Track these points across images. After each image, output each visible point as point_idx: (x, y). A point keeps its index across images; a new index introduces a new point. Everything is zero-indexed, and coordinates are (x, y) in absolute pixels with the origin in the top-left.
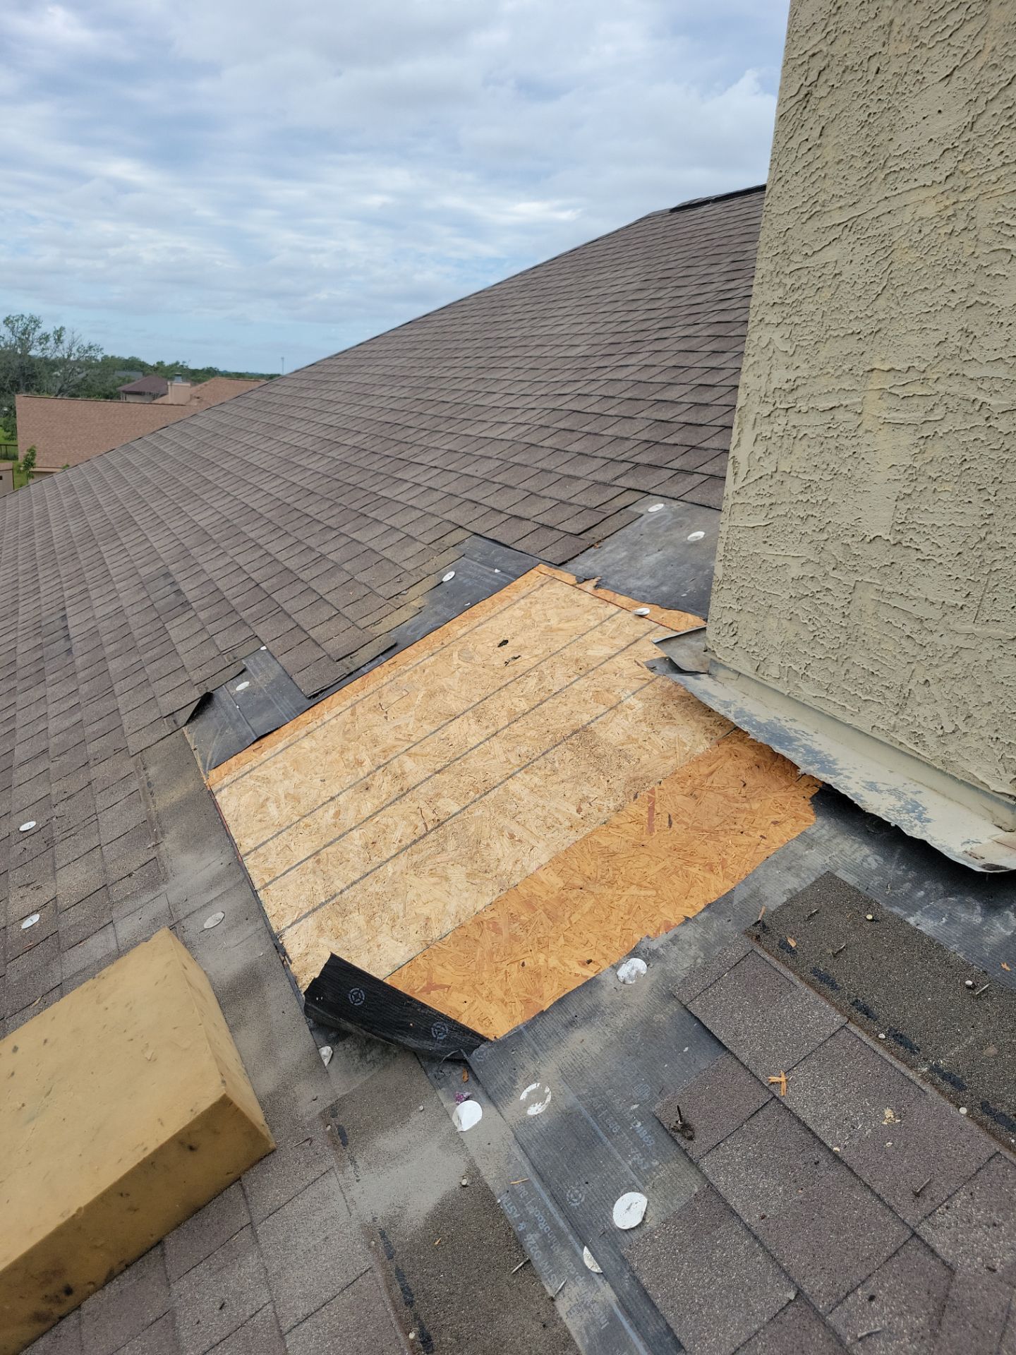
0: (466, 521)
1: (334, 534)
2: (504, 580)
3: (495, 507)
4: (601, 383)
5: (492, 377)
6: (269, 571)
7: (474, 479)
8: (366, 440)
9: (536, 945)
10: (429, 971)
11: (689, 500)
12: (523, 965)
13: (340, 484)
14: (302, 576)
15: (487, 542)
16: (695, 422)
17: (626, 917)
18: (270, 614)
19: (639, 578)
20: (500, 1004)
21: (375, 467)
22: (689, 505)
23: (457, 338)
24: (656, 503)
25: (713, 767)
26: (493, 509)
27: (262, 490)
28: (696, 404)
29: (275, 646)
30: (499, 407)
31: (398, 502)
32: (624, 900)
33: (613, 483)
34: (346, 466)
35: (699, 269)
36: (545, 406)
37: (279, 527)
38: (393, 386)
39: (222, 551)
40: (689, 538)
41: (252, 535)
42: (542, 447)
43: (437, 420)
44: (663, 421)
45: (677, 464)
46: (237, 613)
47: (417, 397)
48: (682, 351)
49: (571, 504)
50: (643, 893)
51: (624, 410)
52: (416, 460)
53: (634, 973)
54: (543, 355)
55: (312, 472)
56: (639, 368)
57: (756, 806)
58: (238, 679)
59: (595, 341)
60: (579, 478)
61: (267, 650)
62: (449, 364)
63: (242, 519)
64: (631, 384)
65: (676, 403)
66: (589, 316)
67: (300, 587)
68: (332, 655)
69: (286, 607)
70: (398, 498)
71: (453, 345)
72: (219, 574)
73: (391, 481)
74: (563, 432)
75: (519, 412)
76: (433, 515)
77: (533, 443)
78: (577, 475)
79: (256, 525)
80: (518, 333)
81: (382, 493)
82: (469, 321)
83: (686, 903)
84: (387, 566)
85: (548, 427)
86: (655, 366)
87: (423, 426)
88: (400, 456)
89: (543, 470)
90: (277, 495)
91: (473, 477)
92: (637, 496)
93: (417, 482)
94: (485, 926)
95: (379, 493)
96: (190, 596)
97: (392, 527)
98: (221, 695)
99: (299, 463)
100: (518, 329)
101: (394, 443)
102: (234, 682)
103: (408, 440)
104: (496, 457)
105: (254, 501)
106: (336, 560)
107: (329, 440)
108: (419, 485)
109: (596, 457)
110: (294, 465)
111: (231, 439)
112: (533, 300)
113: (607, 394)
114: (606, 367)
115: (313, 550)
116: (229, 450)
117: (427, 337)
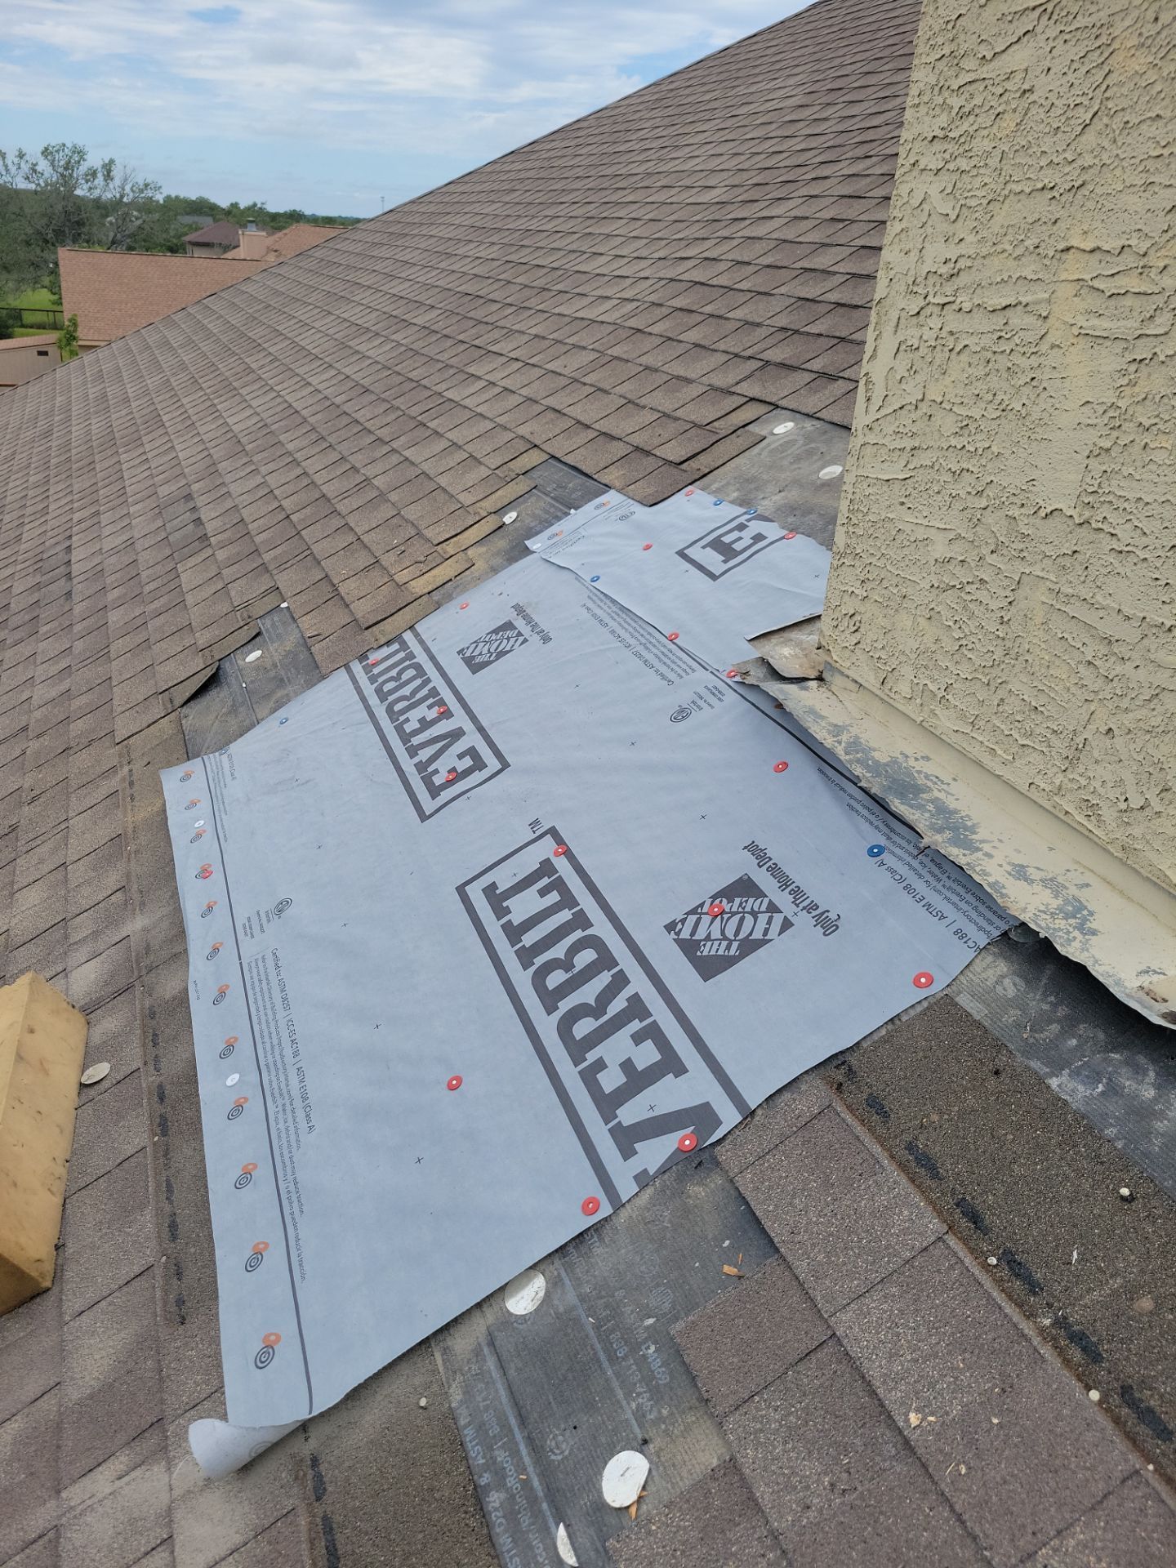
0: (545, 438)
1: (386, 449)
3: (582, 419)
4: (735, 242)
5: (602, 232)
6: (303, 497)
7: (561, 377)
8: (440, 318)
11: (828, 418)
13: (401, 379)
14: (340, 507)
15: (567, 470)
16: (849, 302)
18: (295, 560)
21: (445, 356)
22: (827, 425)
23: (567, 175)
24: (785, 421)
26: (579, 422)
27: (310, 384)
28: (854, 275)
29: (296, 603)
30: (604, 275)
31: (466, 407)
33: (733, 390)
34: (411, 353)
35: (881, 76)
36: (661, 274)
37: (323, 437)
38: (481, 243)
39: (253, 467)
40: (821, 474)
41: (290, 447)
42: (650, 334)
43: (527, 292)
44: (808, 300)
45: (816, 365)
46: (260, 554)
47: (507, 258)
49: (677, 419)
51: (759, 282)
52: (494, 349)
54: (668, 201)
55: (370, 361)
56: (787, 220)
58: (250, 646)
59: (735, 180)
60: (690, 381)
61: (288, 608)
62: (550, 212)
63: (281, 423)
64: (773, 244)
65: (829, 273)
66: (731, 145)
67: (337, 522)
68: (362, 620)
69: (316, 549)
70: (467, 402)
71: (560, 185)
72: (247, 498)
73: (462, 377)
74: (680, 314)
75: (629, 281)
76: (505, 428)
77: (640, 328)
78: (689, 376)
79: (299, 433)
80: (643, 168)
81: (449, 394)
82: (584, 151)
84: (441, 497)
85: (661, 305)
86: (807, 218)
87: (509, 300)
88: (476, 342)
89: (647, 368)
90: (326, 392)
91: (560, 375)
92: (764, 409)
93: (492, 380)
95: (444, 394)
96: (210, 528)
97: (454, 444)
98: (228, 668)
99: (358, 348)
100: (643, 162)
101: (472, 323)
102: (245, 649)
103: (488, 319)
104: (591, 347)
105: (300, 400)
106: (382, 487)
107: (395, 317)
108: (494, 383)
109: (716, 351)
110: (352, 351)
111: (285, 312)
112: (667, 121)
113: (740, 259)
114: (745, 219)
115: (358, 471)
116: (281, 328)
117: (531, 173)
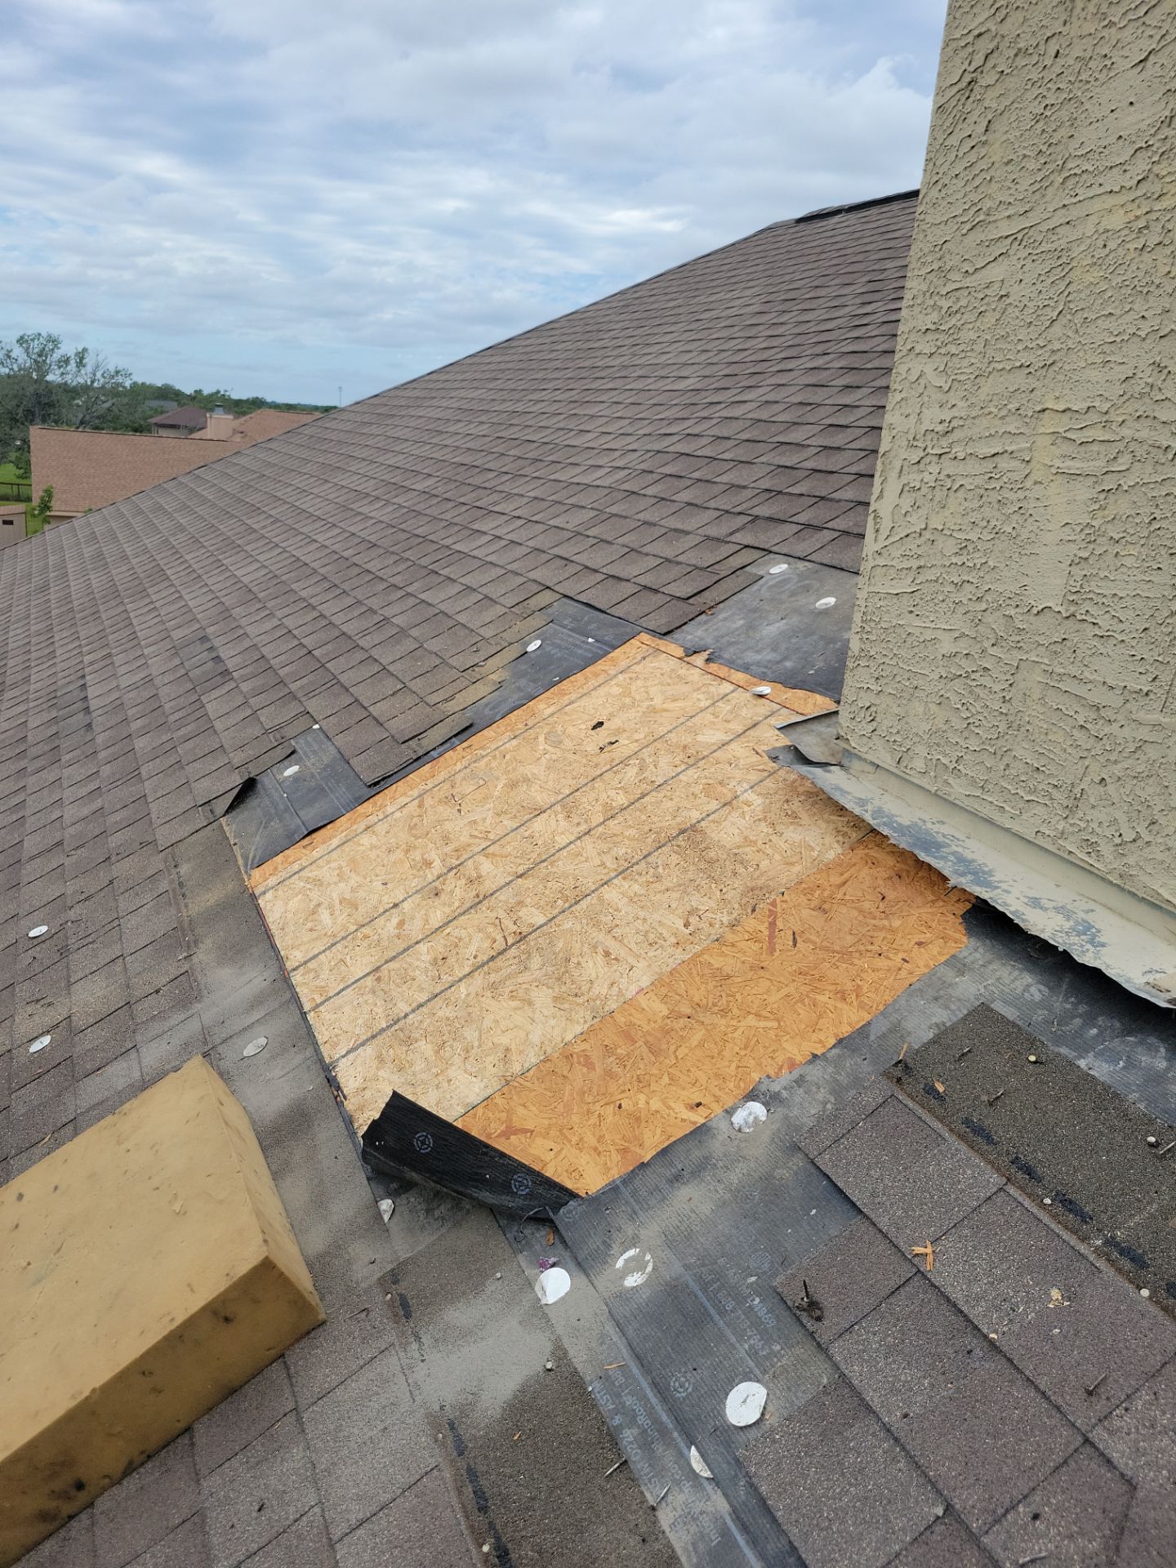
0: (555, 580)
1: (400, 593)
2: (599, 651)
3: (589, 565)
4: (714, 421)
5: (586, 412)
6: (323, 636)
7: (565, 532)
8: (438, 484)
9: (635, 1083)
10: (508, 1112)
11: (818, 560)
12: (620, 1107)
13: (407, 535)
14: (361, 643)
15: (580, 606)
16: (824, 468)
17: (742, 1053)
18: (324, 687)
19: (758, 652)
20: (592, 1152)
21: (448, 516)
22: (820, 566)
23: (545, 367)
24: (779, 563)
25: (846, 875)
26: (586, 567)
27: (316, 541)
28: (825, 447)
29: (330, 725)
30: (593, 448)
31: (475, 557)
32: (739, 1032)
33: (728, 539)
34: (415, 514)
35: (830, 290)
36: (648, 447)
37: (336, 585)
38: (470, 422)
39: (268, 612)
40: (817, 604)
41: (304, 594)
42: (645, 495)
43: (521, 462)
44: (787, 467)
45: (803, 518)
46: (285, 685)
47: (499, 435)
48: (810, 385)
49: (678, 563)
50: (762, 1024)
51: (741, 453)
52: (496, 509)
53: (751, 1119)
54: (646, 388)
55: (374, 521)
56: (759, 404)
57: (896, 923)
58: (286, 763)
59: (707, 372)
60: (687, 533)
61: (321, 728)
62: (535, 396)
63: (292, 574)
64: (749, 423)
65: (803, 446)
66: (699, 343)
67: (359, 656)
68: (397, 736)
69: (343, 678)
70: (475, 553)
71: (539, 375)
72: (266, 638)
73: (466, 532)
74: (669, 478)
75: (618, 454)
76: (517, 574)
77: (634, 490)
78: (685, 529)
79: (309, 582)
80: (617, 362)
81: (457, 547)
82: (559, 347)
83: (814, 1037)
84: (462, 632)
85: (651, 472)
86: (778, 402)
87: (504, 469)
88: (478, 504)
89: (645, 523)
90: (334, 547)
91: (563, 529)
92: (757, 554)
93: (498, 534)
94: (575, 1060)
95: (453, 547)
96: (230, 664)
97: (468, 587)
98: (266, 781)
99: (359, 510)
100: (617, 357)
101: (470, 488)
102: (281, 765)
103: (486, 485)
104: (590, 506)
105: (307, 554)
106: (402, 625)
107: (395, 484)
108: (500, 537)
109: (708, 508)
110: (354, 513)
111: (280, 481)
112: (635, 324)
113: (720, 435)
114: (720, 403)
115: (375, 612)
116: (278, 494)
117: (510, 366)
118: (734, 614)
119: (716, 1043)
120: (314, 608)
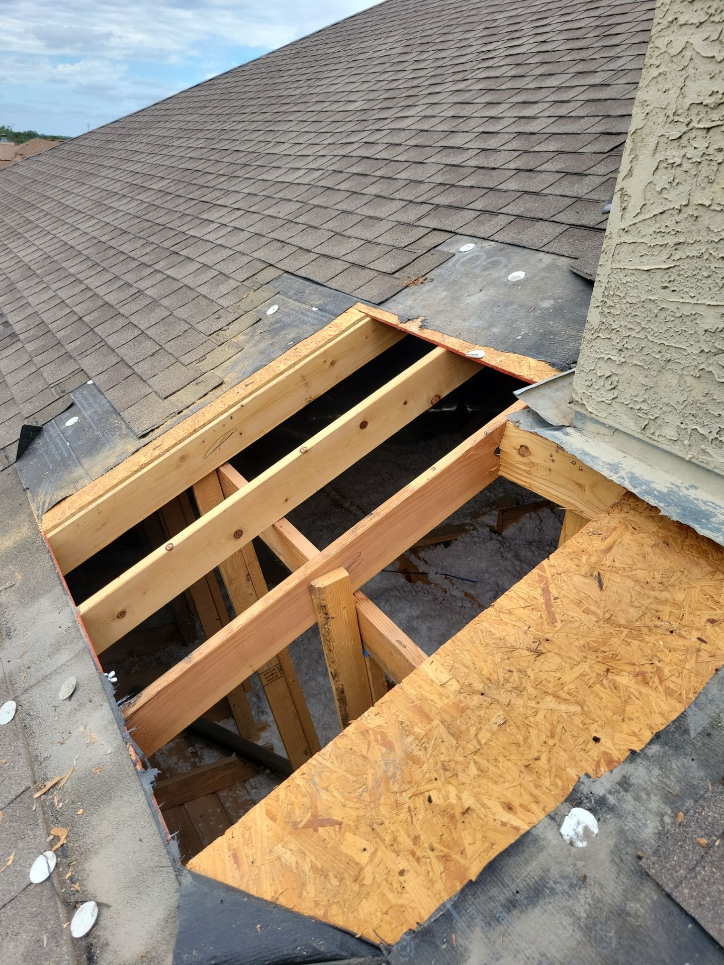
0: (276, 259)
1: (149, 270)
2: (324, 319)
3: (302, 246)
4: (385, 132)
5: (279, 129)
6: (89, 305)
7: (278, 220)
8: (171, 184)
9: (441, 771)
10: (311, 796)
11: (501, 240)
12: (430, 800)
13: (150, 224)
14: (122, 311)
15: (300, 280)
16: (487, 166)
17: (551, 742)
18: (94, 348)
19: (465, 319)
20: (410, 857)
21: (181, 208)
22: (501, 245)
23: (242, 97)
24: (467, 243)
25: (609, 540)
26: (301, 248)
27: (79, 229)
28: (483, 149)
29: (101, 380)
30: (290, 155)
31: (207, 241)
32: (540, 715)
33: (417, 224)
34: (154, 208)
35: (456, 35)
36: (335, 153)
37: (97, 264)
38: (190, 138)
39: (45, 285)
40: (510, 278)
41: (72, 271)
42: (339, 190)
43: (234, 167)
44: (454, 165)
45: (479, 205)
46: (62, 346)
47: (213, 147)
48: (458, 103)
49: (378, 244)
50: (563, 707)
51: (412, 155)
52: (218, 203)
53: (580, 830)
54: (324, 110)
55: (123, 213)
56: (419, 118)
57: (680, 596)
58: (67, 414)
59: (371, 96)
60: (381, 219)
61: (94, 384)
62: (238, 118)
63: (62, 255)
64: (414, 133)
65: (463, 149)
66: (360, 76)
67: (121, 322)
68: (159, 392)
69: (110, 341)
70: (206, 237)
71: (238, 103)
72: (44, 307)
73: (197, 221)
74: (357, 177)
75: (310, 159)
76: (243, 254)
77: (330, 186)
78: (378, 216)
79: (75, 262)
80: (298, 92)
81: (191, 233)
82: (251, 83)
83: (625, 726)
84: (204, 302)
85: (341, 172)
86: (434, 116)
87: (221, 172)
88: (203, 199)
89: (343, 212)
90: (94, 234)
91: (276, 218)
92: (446, 235)
93: (223, 222)
94: (372, 737)
95: (187, 232)
96: (17, 328)
97: (205, 265)
98: (51, 431)
99: (111, 205)
100: (297, 88)
101: (196, 187)
102: (63, 416)
103: (208, 184)
104: (295, 199)
105: (73, 239)
106: (153, 296)
107: (136, 185)
108: (225, 225)
109: (394, 199)
110: (106, 207)
111: (48, 184)
112: (306, 65)
113: (392, 142)
114: (386, 118)
115: (131, 286)
116: (48, 194)
117: (216, 97)
118: (436, 287)
119: (518, 727)
120: (81, 282)
